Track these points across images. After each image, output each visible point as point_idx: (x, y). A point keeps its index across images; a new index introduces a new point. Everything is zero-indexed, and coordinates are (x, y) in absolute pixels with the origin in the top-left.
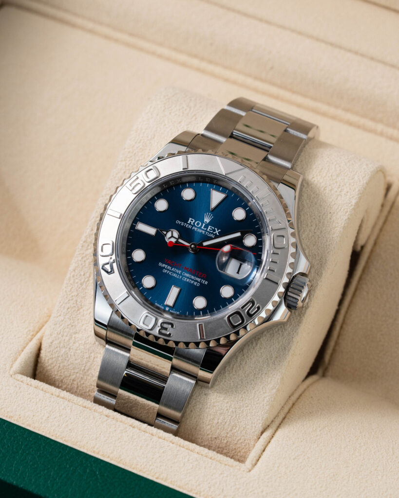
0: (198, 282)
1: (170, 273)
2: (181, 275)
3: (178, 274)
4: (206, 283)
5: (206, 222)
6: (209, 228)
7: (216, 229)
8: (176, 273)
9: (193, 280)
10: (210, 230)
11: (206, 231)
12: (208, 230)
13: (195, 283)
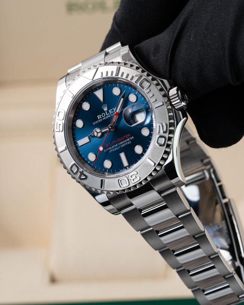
0: (129, 141)
1: (113, 150)
2: (119, 146)
3: (117, 147)
4: (133, 137)
5: (106, 110)
6: (110, 112)
7: (113, 109)
8: (116, 147)
9: (126, 143)
10: (111, 112)
11: (110, 114)
12: (110, 113)
13: (128, 143)
